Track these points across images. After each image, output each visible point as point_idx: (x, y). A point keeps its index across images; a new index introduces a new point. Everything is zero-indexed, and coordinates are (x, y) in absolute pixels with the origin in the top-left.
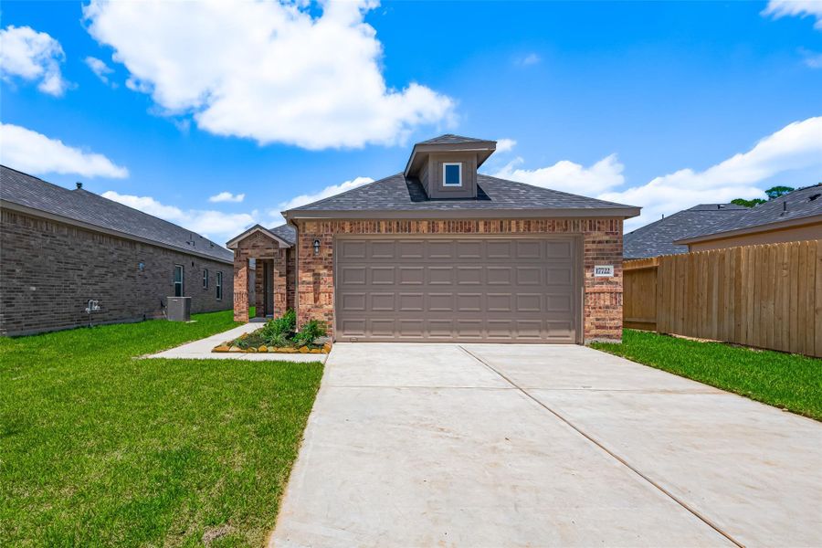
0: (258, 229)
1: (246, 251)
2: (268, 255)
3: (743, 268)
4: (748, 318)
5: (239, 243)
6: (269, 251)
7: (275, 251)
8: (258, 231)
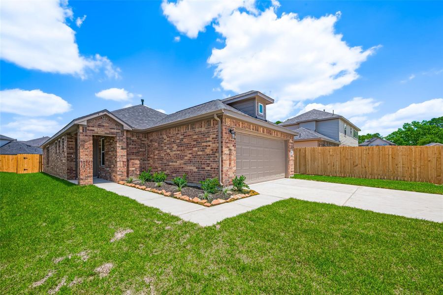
0: (105, 113)
1: (93, 129)
2: (112, 133)
3: (307, 153)
4: (309, 167)
5: (88, 121)
6: (112, 131)
7: (118, 131)
8: (105, 115)
